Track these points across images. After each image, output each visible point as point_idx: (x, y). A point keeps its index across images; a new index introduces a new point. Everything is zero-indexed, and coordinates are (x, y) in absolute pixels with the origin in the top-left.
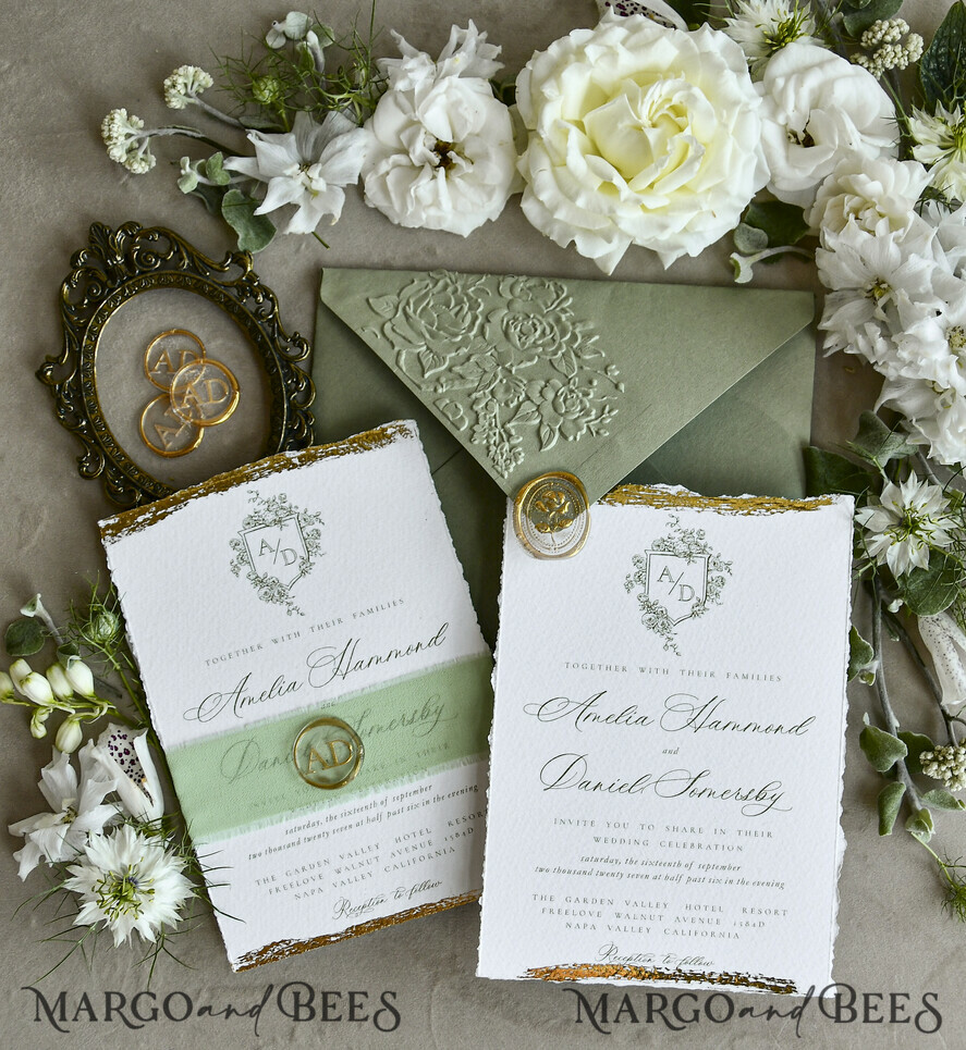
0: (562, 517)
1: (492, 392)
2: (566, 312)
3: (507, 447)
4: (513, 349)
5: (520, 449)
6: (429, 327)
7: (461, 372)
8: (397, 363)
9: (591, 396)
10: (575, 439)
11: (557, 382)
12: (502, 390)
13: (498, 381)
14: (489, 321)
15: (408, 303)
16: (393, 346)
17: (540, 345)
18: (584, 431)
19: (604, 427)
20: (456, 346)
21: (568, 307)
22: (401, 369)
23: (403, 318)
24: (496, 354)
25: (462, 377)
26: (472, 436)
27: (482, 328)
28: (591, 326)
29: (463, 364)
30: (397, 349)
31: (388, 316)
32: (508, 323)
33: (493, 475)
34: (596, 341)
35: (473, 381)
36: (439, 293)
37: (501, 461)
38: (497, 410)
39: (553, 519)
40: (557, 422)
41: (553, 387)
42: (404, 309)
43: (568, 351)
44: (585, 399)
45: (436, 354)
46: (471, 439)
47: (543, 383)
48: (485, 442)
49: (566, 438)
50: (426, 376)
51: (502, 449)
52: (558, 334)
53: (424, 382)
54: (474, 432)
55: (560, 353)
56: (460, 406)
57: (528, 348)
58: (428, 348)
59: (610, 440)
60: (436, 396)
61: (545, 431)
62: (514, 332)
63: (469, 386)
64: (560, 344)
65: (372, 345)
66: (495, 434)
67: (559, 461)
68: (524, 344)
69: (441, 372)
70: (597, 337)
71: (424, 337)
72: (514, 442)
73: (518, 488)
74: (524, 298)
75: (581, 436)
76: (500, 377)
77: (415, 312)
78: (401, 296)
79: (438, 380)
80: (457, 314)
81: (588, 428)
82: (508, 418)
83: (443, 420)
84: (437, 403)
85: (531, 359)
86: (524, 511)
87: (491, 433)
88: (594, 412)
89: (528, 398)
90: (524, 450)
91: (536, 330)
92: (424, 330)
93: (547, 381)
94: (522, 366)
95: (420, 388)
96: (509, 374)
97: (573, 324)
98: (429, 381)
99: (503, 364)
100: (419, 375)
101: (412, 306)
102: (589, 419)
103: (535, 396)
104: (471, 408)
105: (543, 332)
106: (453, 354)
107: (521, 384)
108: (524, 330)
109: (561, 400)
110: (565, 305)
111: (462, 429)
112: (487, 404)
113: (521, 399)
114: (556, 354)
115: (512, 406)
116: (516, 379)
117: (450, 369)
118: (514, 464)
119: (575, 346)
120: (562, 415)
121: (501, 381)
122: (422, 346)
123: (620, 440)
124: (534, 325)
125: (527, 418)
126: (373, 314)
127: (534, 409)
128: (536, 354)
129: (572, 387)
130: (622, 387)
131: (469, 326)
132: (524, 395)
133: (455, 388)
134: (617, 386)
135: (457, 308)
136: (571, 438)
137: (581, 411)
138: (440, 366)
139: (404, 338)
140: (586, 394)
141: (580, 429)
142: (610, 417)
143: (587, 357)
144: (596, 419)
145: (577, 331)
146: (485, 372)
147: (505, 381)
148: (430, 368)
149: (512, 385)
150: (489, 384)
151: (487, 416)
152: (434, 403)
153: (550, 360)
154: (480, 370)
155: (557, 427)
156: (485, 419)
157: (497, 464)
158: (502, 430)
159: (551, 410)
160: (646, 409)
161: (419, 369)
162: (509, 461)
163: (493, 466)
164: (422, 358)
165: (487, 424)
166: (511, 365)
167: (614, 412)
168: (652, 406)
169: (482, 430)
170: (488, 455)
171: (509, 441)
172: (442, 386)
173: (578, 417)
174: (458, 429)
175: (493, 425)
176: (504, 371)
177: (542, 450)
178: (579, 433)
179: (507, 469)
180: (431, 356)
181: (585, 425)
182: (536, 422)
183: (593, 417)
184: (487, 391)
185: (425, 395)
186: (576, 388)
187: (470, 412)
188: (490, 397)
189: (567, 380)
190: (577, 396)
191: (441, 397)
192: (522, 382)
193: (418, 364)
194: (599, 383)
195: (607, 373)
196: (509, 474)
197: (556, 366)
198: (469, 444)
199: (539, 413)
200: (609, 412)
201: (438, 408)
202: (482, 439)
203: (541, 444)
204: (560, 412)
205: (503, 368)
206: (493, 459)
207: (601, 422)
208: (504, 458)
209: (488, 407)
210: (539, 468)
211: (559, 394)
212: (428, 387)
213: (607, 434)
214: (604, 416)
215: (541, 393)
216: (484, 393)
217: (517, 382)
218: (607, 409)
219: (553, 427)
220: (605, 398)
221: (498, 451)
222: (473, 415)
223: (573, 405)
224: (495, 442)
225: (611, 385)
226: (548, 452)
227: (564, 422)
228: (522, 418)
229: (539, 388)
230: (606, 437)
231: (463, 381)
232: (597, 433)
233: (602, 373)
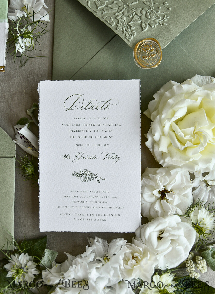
0: (151, 53)
1: (123, 13)
3: (130, 31)
5: (135, 31)
7: (111, 7)
8: (87, 5)
9: (159, 12)
10: (155, 27)
11: (146, 8)
12: (126, 12)
13: (124, 9)
18: (158, 24)
19: (166, 22)
22: (89, 7)
24: (123, 1)
25: (111, 8)
26: (117, 28)
29: (111, 4)
30: (87, 0)
33: (125, 40)
35: (115, 10)
37: (128, 36)
38: (125, 19)
39: (148, 54)
40: (148, 21)
41: (145, 10)
44: (157, 13)
45: (101, 1)
47: (141, 9)
48: (122, 29)
49: (151, 27)
50: (98, 8)
51: (128, 31)
53: (98, 11)
54: (117, 26)
56: (112, 18)
59: (167, 27)
61: (143, 25)
63: (114, 11)
66: (125, 27)
67: (150, 34)
69: (103, 7)
72: (132, 29)
73: (135, 45)
75: (157, 26)
76: (125, 8)
79: (103, 10)
81: (159, 23)
82: (129, 21)
83: (106, 23)
84: (103, 17)
85: (136, 1)
86: (138, 52)
87: (124, 26)
88: (161, 18)
90: (136, 32)
93: (143, 8)
94: (133, 4)
95: (96, 13)
96: (128, 7)
98: (99, 11)
100: (96, 9)
102: (159, 20)
103: (139, 13)
104: (116, 18)
106: (107, 1)
107: (133, 10)
109: (148, 14)
111: (113, 25)
112: (121, 17)
113: (133, 15)
115: (130, 17)
116: (131, 8)
117: (107, 6)
118: (133, 37)
121: (126, 9)
123: (171, 26)
125: (136, 20)
127: (139, 18)
129: (152, 10)
130: (170, 9)
132: (134, 13)
133: (109, 12)
134: (168, 9)
136: (153, 27)
137: (156, 17)
138: (103, 5)
140: (157, 12)
141: (156, 23)
142: (167, 19)
144: (162, 20)
146: (120, 6)
147: (127, 9)
148: (99, 6)
149: (130, 10)
150: (122, 10)
151: (122, 21)
152: (102, 17)
153: (143, 2)
154: (118, 6)
155: (148, 23)
156: (121, 21)
157: (127, 37)
158: (127, 25)
159: (145, 17)
160: (180, 16)
161: (95, 6)
162: (131, 36)
163: (125, 38)
164: (96, 3)
165: (122, 23)
166: (129, 4)
167: (168, 17)
168: (182, 15)
169: (120, 25)
170: (123, 34)
171: (130, 29)
172: (104, 12)
173: (155, 19)
174: (112, 25)
175: (124, 23)
176: (127, 6)
177: (143, 31)
178: (156, 25)
179: (130, 38)
180: (100, 2)
181: (158, 22)
182: (140, 22)
183: (160, 19)
184: (121, 13)
185: (98, 15)
186: (154, 10)
187: (116, 19)
188: (122, 15)
189: (150, 8)
190: (154, 13)
191: (104, 15)
192: (133, 9)
193: (95, 5)
194: (162, 8)
195: (164, 5)
196: (131, 40)
197: (145, 3)
198: (116, 30)
199: (141, 19)
200: (166, 17)
201: (103, 19)
202: (121, 28)
203: (142, 29)
204: (148, 18)
205: (126, 5)
206: (125, 35)
207: (164, 21)
208: (129, 34)
209: (122, 18)
210: (142, 38)
211: (147, 12)
212: (99, 12)
213: (166, 25)
214: (164, 19)
215: (141, 12)
216: (120, 13)
217: (132, 9)
218: (165, 16)
219: (146, 23)
220: (164, 13)
221: (127, 32)
222: (117, 21)
223: (153, 15)
224: (125, 29)
225: (166, 8)
226: (145, 32)
227: (150, 21)
228: (134, 21)
229: (140, 11)
230: (166, 26)
231: (112, 10)
232: (163, 24)
233: (163, 5)
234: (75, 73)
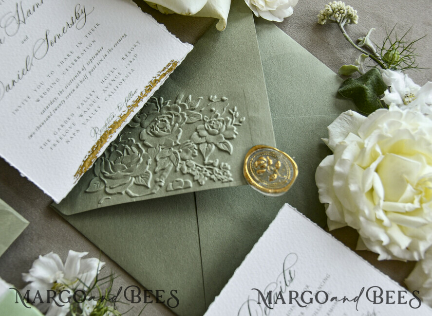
0: (273, 165)
1: (183, 159)
2: (167, 103)
3: (217, 169)
4: (167, 137)
5: (223, 164)
6: (124, 170)
7: (160, 168)
8: (131, 197)
9: (219, 115)
10: (236, 134)
11: (200, 126)
12: (185, 154)
13: (178, 154)
14: (144, 140)
15: (103, 173)
16: (121, 193)
17: (175, 123)
18: (235, 128)
19: (241, 116)
20: (145, 163)
21: (164, 101)
22: (136, 197)
23: (109, 180)
24: (163, 147)
25: (163, 169)
27: (145, 146)
28: (182, 96)
29: (157, 165)
30: (123, 192)
31: (103, 187)
32: (151, 132)
33: (226, 185)
34: (192, 98)
35: (169, 166)
36: (110, 156)
37: (223, 177)
38: (194, 163)
40: (221, 138)
41: (201, 129)
42: (106, 177)
43: (187, 113)
44: (219, 118)
45: (141, 175)
46: (200, 184)
47: (196, 133)
48: (206, 179)
49: (233, 138)
50: (149, 186)
51: (216, 172)
52: (175, 112)
53: (152, 189)
54: (197, 180)
55: (185, 116)
56: (178, 179)
57: (172, 130)
58: (135, 177)
59: (249, 119)
60: (164, 188)
61: (222, 146)
62: (158, 131)
63: (171, 168)
64: (181, 114)
65: (112, 204)
66: (206, 171)
67: (242, 148)
68: (168, 131)
69: (153, 178)
70: (190, 96)
71: (128, 175)
72: (217, 164)
73: (243, 178)
74: (144, 118)
75: (237, 131)
76: (177, 151)
77: (110, 172)
78: (97, 175)
79: (156, 182)
80: (128, 153)
81: (235, 125)
82: (202, 160)
83: (179, 192)
84: (168, 189)
85: (179, 132)
86: (257, 182)
87: (204, 172)
88: (229, 118)
89: (198, 144)
90: (225, 162)
91: (165, 121)
92: (123, 174)
93: (196, 130)
94: (179, 137)
95: (153, 193)
96: (178, 147)
97: (175, 103)
98: (153, 187)
99: (172, 146)
100: (147, 190)
101: (106, 172)
102: (230, 122)
103: (200, 140)
104: (183, 174)
105: (169, 118)
106: (148, 167)
107: (189, 143)
108: (161, 127)
109: (211, 129)
110: (162, 101)
111: (191, 185)
112: (187, 166)
113: (196, 148)
114: (185, 119)
115: (197, 154)
116: (184, 144)
117: (155, 173)
119: (187, 108)
120: (219, 133)
121: (180, 152)
122: (131, 180)
123: (251, 114)
124: (162, 121)
125: (208, 151)
126: (96, 193)
127: (206, 145)
128: (178, 128)
129: (208, 121)
130: (225, 98)
131: (139, 151)
132: (195, 145)
134: (223, 100)
135: (125, 151)
136: (235, 136)
137: (223, 123)
138: (149, 176)
139: (121, 185)
140: (217, 116)
141: (233, 129)
142: (236, 112)
143: (197, 106)
144: (233, 119)
145: (180, 103)
146: (169, 157)
147: (181, 150)
148: (147, 182)
149: (186, 148)
150: (177, 158)
151: (194, 169)
152: (167, 191)
153: (186, 123)
154: (166, 159)
155: (224, 139)
156: (194, 171)
157: (223, 179)
158: (206, 166)
159: (212, 137)
160: (244, 94)
161: (143, 188)
162: (225, 173)
163: (222, 182)
164: (138, 183)
165: (197, 172)
166: (175, 142)
167: (236, 109)
168: (245, 90)
169: (199, 176)
170: (214, 181)
171: (214, 166)
172: (161, 182)
173: (226, 126)
174: (190, 187)
175: (200, 169)
176: (176, 148)
177: (231, 153)
178: (235, 131)
179: (228, 176)
180: (140, 178)
181: (232, 126)
182: (214, 147)
183: (231, 120)
184: (180, 161)
185: (158, 193)
186: (210, 119)
187: (185, 176)
188: (184, 162)
189: (202, 121)
190: (215, 121)
191: (167, 186)
192: (187, 142)
193: (140, 187)
194: (215, 107)
195: (213, 101)
196: (232, 177)
197: (191, 122)
198: (202, 187)
199: (210, 143)
200: (234, 111)
201: (171, 191)
202: (204, 179)
203: (228, 152)
204: (217, 133)
205: (173, 147)
206: (219, 180)
207: (236, 117)
208: (221, 174)
209: (189, 166)
210: (239, 161)
211: (207, 128)
212: (156, 189)
213: (244, 118)
214: (234, 115)
215: (200, 136)
216: (180, 163)
217: (186, 144)
218: (231, 111)
219: (222, 141)
220: (225, 109)
221: (216, 175)
222: (188, 176)
223: (218, 125)
224: (210, 173)
225: (220, 102)
226: (234, 151)
227: (224, 135)
228: (207, 153)
229: (197, 136)
230: (246, 120)
231: (166, 170)
232: (240, 122)
233: (211, 103)
234: (201, 282)
